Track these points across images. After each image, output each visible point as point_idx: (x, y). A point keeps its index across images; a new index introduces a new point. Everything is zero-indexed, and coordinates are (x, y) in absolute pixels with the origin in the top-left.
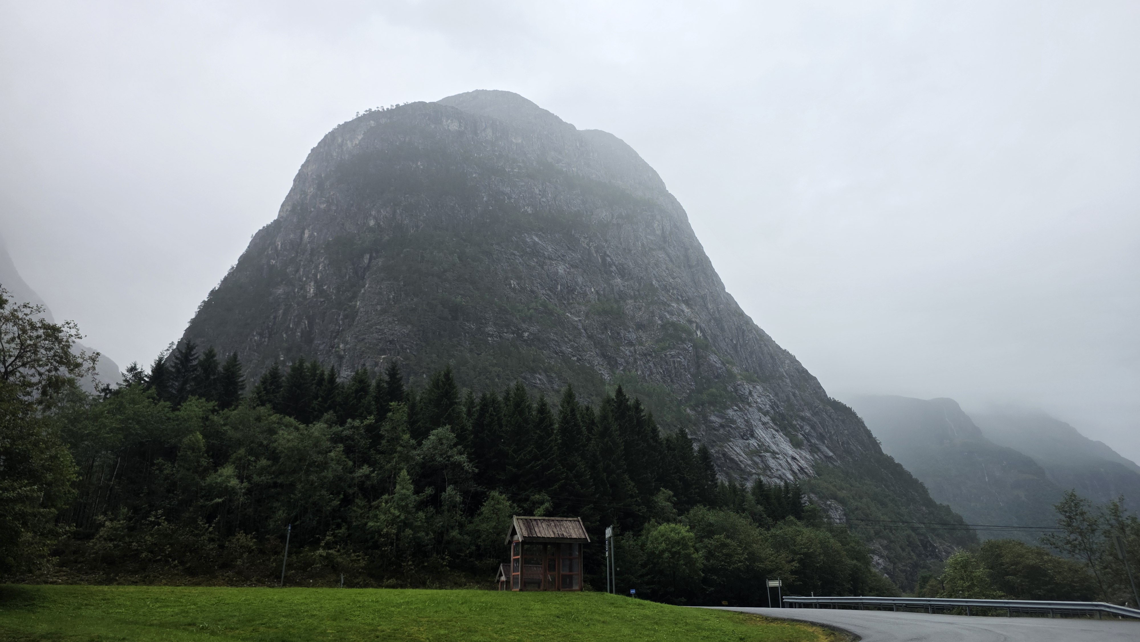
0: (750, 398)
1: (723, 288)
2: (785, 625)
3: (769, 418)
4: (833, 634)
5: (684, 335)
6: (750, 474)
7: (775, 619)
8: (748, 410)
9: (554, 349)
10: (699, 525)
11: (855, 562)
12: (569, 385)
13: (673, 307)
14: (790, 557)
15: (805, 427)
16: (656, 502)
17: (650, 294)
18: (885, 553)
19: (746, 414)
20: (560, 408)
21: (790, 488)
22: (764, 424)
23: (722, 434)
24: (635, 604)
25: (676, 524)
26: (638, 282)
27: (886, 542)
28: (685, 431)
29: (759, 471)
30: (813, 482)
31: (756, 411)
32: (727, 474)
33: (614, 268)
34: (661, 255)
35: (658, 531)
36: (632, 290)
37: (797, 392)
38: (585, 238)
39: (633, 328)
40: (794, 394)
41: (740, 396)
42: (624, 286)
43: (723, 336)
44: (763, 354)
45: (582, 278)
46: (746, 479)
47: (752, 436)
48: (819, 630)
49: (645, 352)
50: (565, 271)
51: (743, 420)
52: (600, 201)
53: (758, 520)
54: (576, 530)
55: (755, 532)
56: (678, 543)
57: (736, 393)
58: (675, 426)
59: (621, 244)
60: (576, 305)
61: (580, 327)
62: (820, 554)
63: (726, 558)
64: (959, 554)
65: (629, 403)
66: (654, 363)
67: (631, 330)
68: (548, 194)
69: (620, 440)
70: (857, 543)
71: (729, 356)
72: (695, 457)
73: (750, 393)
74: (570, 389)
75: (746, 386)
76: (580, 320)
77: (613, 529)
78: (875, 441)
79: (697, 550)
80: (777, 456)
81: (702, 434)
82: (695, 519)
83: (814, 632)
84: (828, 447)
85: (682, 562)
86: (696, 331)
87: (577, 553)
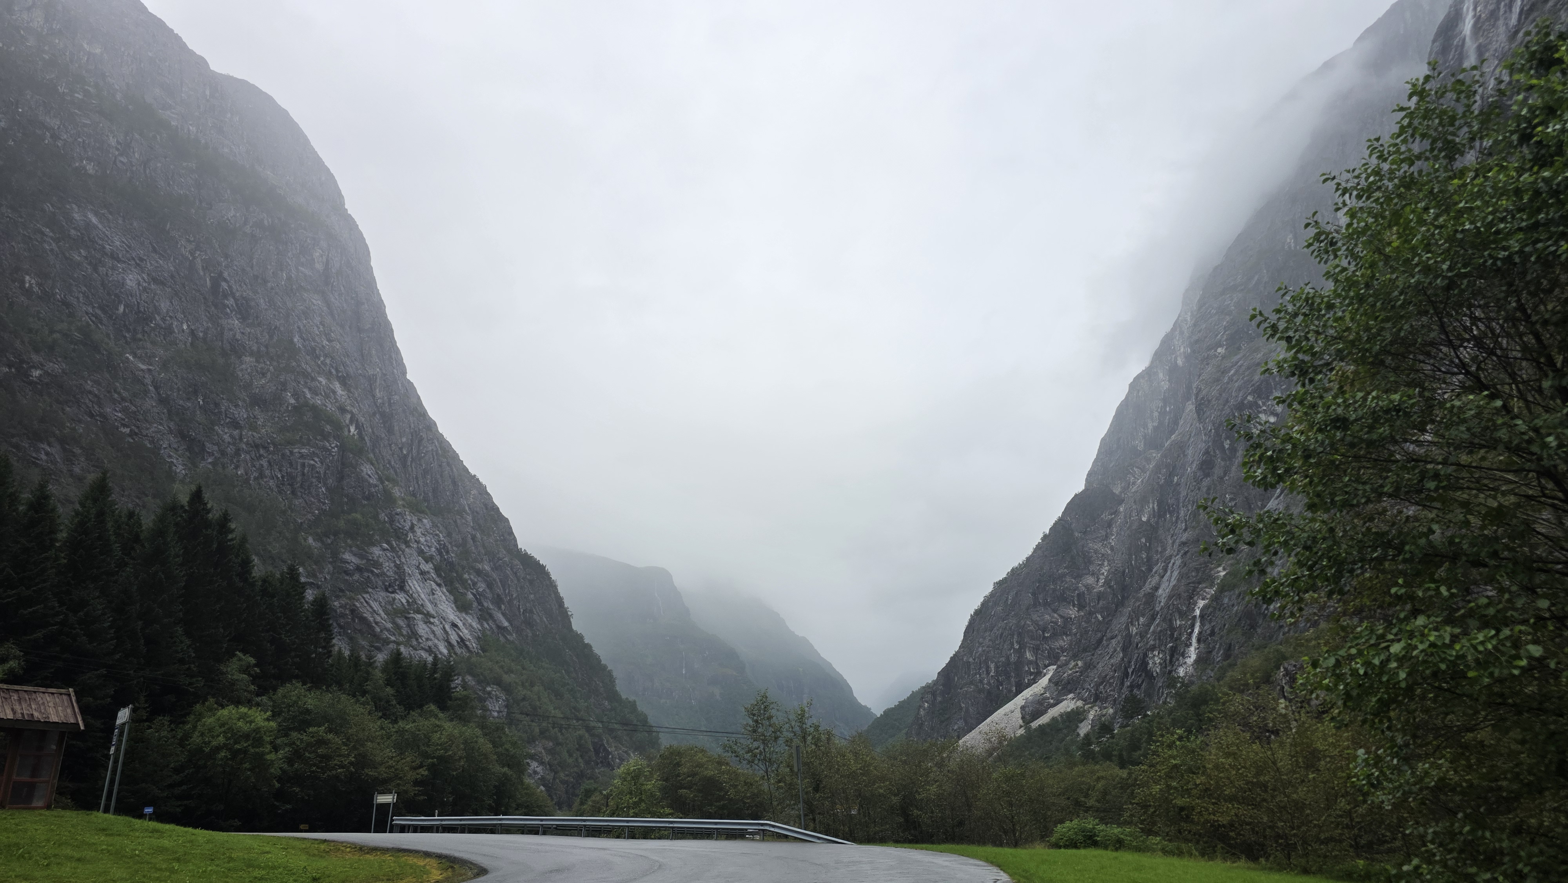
0: (410, 535)
1: (404, 373)
2: (388, 857)
3: (431, 565)
4: (452, 867)
5: (328, 428)
6: (387, 642)
7: (374, 850)
8: (403, 552)
9: (88, 407)
10: (289, 711)
11: (506, 769)
12: (104, 473)
13: (320, 382)
14: (418, 762)
15: (479, 584)
16: (222, 673)
17: (286, 355)
18: (547, 759)
19: (399, 557)
20: (78, 507)
21: (439, 666)
22: (422, 573)
23: (357, 581)
24: (146, 830)
25: (250, 709)
26: (268, 333)
27: (551, 744)
28: (297, 569)
29: (401, 639)
30: (474, 659)
31: (415, 554)
32: (351, 639)
33: (230, 302)
34: (317, 301)
35: (216, 717)
36: (257, 343)
37: (478, 535)
38: (189, 241)
39: (244, 401)
40: (474, 538)
41: (395, 530)
42: (243, 333)
43: (389, 440)
44: (441, 476)
45: (168, 303)
46: (379, 649)
47: (402, 588)
48: (433, 862)
49: (258, 442)
50: (139, 284)
51: (392, 565)
52: (229, 191)
53: (383, 709)
54: (60, 708)
55: (374, 725)
56: (247, 736)
57: (391, 525)
58: (283, 561)
59: (252, 268)
60: (149, 345)
61: (148, 380)
62: (461, 758)
63: (321, 762)
64: (634, 761)
65: (210, 515)
66: (269, 462)
67: (240, 403)
68: (134, 152)
69: (181, 571)
70: (514, 744)
71: (392, 471)
72: (305, 610)
73: (412, 528)
74: (104, 479)
75: (409, 517)
76: (149, 370)
77: (134, 711)
78: (567, 612)
79: (276, 749)
80: (432, 620)
81: (325, 578)
82: (284, 703)
83: (425, 865)
84: (504, 614)
85: (247, 765)
86: (348, 426)
87: (54, 747)
